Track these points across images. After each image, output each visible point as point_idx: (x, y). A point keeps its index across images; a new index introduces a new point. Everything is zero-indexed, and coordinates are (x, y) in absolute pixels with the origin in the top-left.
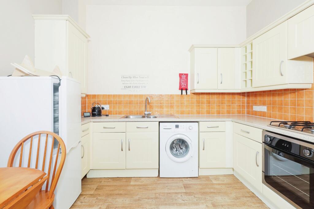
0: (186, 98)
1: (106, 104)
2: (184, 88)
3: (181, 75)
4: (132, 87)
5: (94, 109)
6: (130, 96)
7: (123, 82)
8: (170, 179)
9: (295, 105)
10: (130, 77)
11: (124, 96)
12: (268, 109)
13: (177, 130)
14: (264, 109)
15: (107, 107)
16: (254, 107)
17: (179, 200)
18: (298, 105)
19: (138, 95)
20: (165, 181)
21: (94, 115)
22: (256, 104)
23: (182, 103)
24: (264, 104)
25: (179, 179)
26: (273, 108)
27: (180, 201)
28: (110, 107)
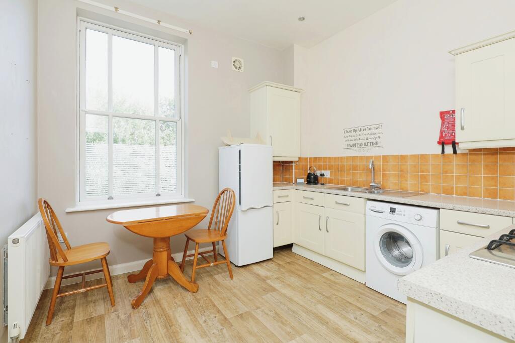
0: (456, 162)
1: (326, 169)
2: (447, 140)
3: (442, 114)
4: (357, 145)
5: (309, 175)
6: (354, 158)
7: (347, 139)
8: (377, 295)
10: (355, 131)
11: (347, 158)
13: (392, 216)
15: (327, 174)
17: (352, 315)
19: (365, 156)
20: (370, 294)
21: (309, 183)
23: (446, 172)
25: (393, 302)
27: (352, 317)
28: (331, 174)
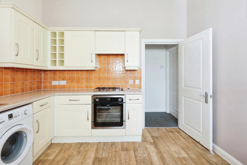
9: (88, 79)
12: (67, 82)
14: (63, 83)
16: (53, 82)
18: (90, 79)
22: (55, 79)
24: (63, 79)
26: (72, 81)
